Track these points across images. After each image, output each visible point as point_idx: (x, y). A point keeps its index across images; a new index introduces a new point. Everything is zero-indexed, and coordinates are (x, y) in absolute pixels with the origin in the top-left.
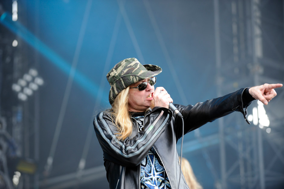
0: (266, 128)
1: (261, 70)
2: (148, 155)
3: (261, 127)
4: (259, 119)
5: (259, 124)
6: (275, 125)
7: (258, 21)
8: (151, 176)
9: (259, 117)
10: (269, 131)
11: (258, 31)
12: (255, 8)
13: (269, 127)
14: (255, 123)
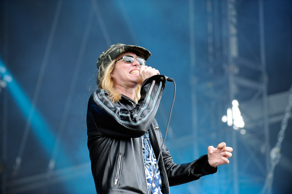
0: (240, 129)
1: (236, 70)
2: (146, 140)
3: (235, 128)
4: (233, 120)
5: (233, 125)
6: (250, 126)
7: (234, 20)
8: (149, 160)
9: (234, 118)
10: (243, 132)
11: (233, 30)
12: (231, 6)
13: (244, 128)
14: (230, 124)
